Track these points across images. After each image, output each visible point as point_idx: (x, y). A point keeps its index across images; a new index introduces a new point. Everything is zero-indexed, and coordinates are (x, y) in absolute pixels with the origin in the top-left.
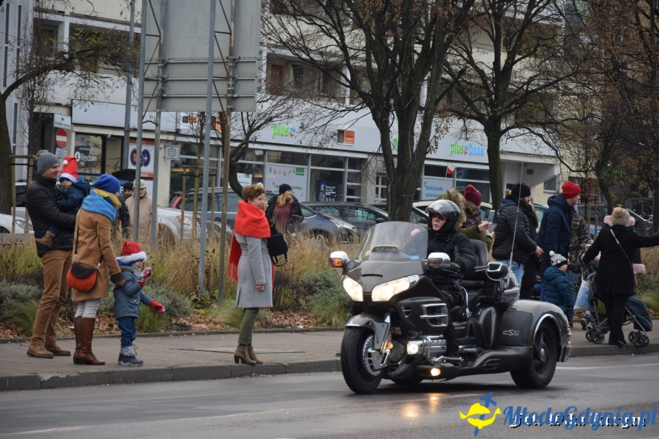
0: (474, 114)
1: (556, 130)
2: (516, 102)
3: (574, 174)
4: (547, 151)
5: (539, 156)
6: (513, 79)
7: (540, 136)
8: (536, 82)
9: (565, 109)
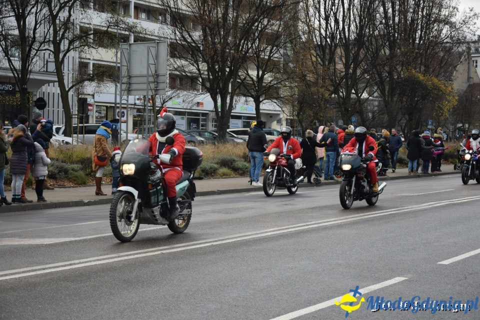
0: (250, 95)
1: (281, 101)
2: (265, 90)
3: (288, 117)
4: (278, 108)
5: (275, 111)
6: (264, 81)
7: (275, 103)
8: (273, 82)
9: (284, 92)
